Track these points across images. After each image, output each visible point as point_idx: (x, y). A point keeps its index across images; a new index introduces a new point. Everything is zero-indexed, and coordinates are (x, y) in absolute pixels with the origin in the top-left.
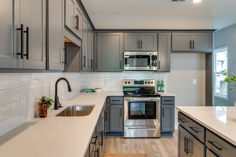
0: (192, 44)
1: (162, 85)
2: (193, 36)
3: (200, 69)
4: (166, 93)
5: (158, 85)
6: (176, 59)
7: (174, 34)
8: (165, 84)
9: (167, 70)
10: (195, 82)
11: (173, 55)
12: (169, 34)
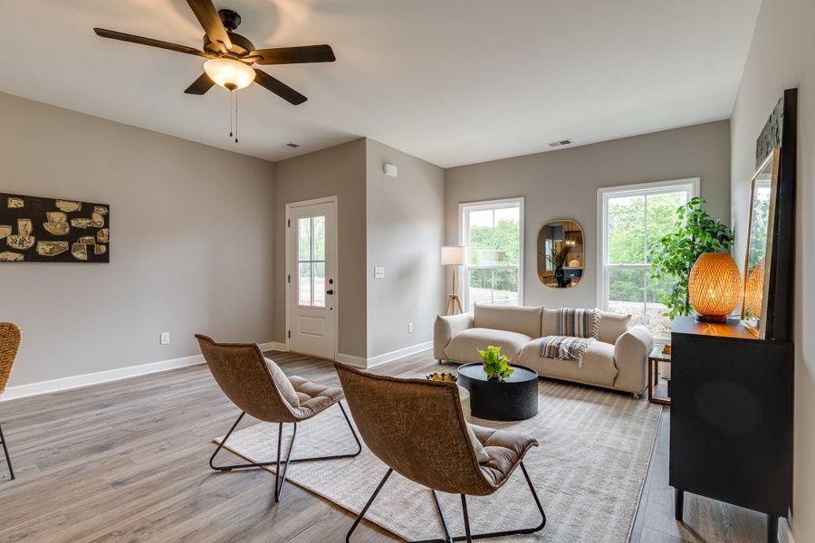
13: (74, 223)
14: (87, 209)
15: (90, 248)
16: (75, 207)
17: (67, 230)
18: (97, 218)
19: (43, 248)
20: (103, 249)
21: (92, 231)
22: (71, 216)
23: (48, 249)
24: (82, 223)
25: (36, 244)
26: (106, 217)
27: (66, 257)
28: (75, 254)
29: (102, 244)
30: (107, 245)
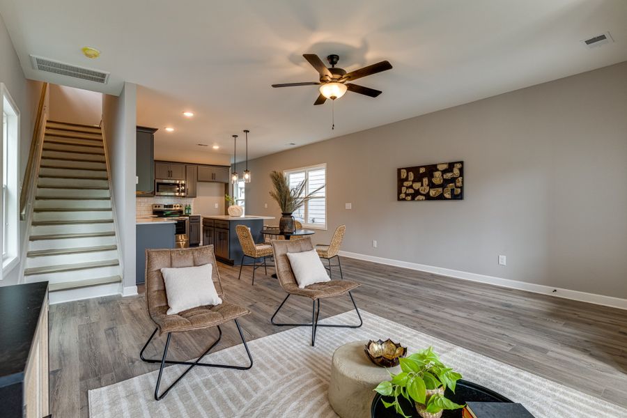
0: (213, 176)
1: (190, 209)
2: (215, 170)
3: (221, 195)
4: (193, 213)
5: (186, 209)
6: (201, 188)
7: (199, 167)
8: (192, 207)
9: (194, 196)
10: (217, 206)
11: (198, 184)
12: (196, 167)
13: (445, 176)
14: (451, 166)
15: (452, 190)
16: (445, 167)
17: (442, 181)
18: (456, 171)
19: (432, 193)
20: (459, 191)
21: (453, 180)
22: (444, 172)
23: (434, 192)
24: (448, 176)
25: (429, 191)
26: (461, 170)
27: (441, 197)
28: (445, 195)
29: (459, 187)
30: (462, 188)
